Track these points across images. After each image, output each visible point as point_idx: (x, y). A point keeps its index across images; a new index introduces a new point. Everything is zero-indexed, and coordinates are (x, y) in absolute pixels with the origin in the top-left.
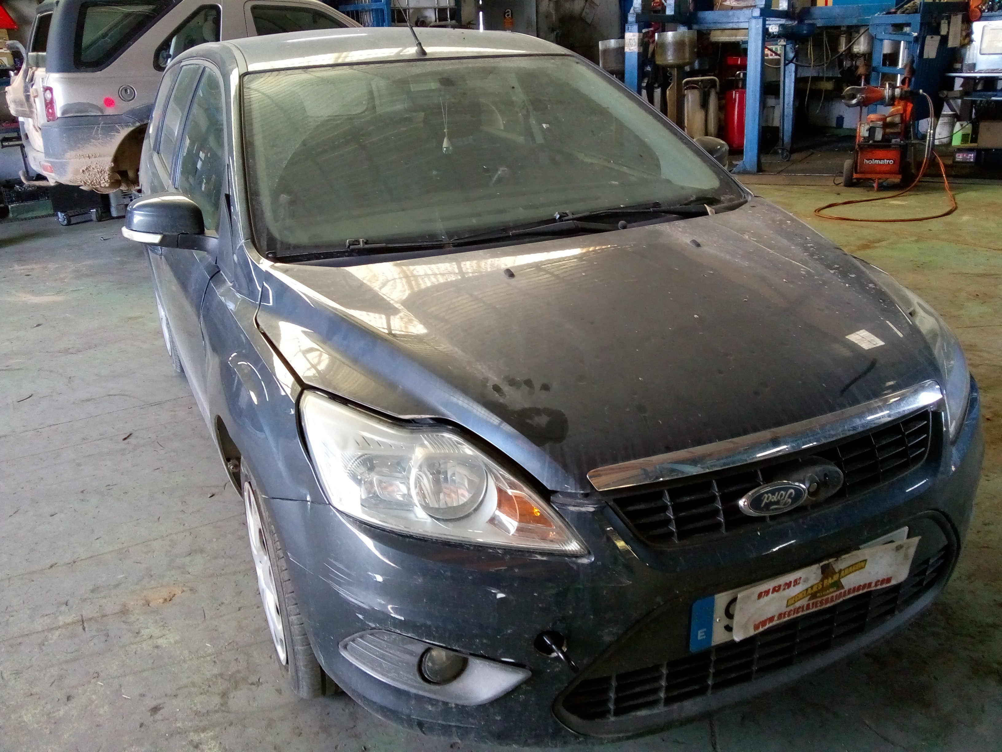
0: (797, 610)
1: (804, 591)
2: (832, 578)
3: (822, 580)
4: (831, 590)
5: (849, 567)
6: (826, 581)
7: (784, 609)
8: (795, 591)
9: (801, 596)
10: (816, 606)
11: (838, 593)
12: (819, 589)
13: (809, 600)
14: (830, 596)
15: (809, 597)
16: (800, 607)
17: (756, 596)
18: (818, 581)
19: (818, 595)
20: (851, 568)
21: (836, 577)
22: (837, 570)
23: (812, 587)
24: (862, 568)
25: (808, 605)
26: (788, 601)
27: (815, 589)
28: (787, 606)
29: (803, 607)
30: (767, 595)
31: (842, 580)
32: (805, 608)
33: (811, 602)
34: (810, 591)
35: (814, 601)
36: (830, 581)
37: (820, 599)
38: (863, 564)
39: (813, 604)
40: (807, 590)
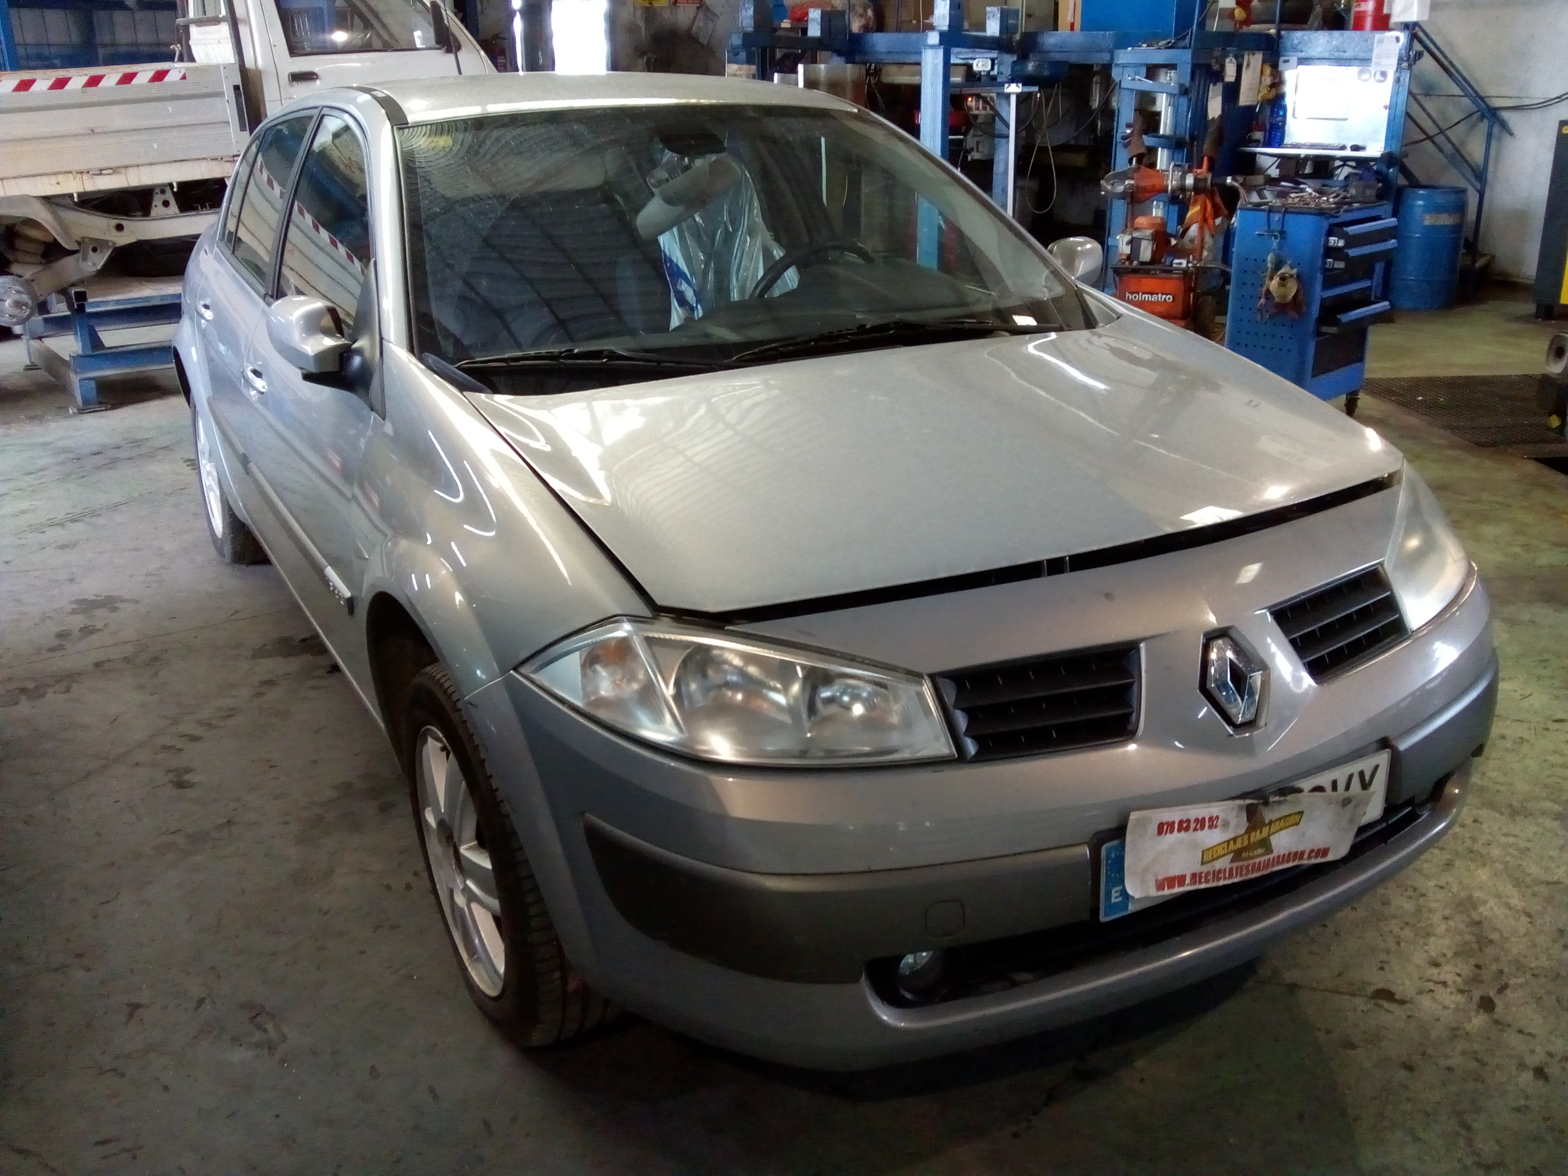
0: (1217, 874)
1: (1225, 842)
2: (1261, 833)
3: (1249, 831)
4: (1260, 851)
5: (1280, 819)
6: (1253, 834)
7: (1197, 868)
8: (1212, 837)
9: (1221, 852)
10: (1241, 875)
11: (1266, 857)
12: (1246, 843)
13: (1232, 861)
14: (1257, 860)
15: (1232, 855)
16: (1220, 871)
17: (1154, 828)
18: (1243, 832)
19: (1244, 855)
20: (1282, 821)
21: (1265, 831)
22: (1267, 821)
23: (1234, 840)
24: (1297, 824)
25: (1231, 870)
26: (1203, 852)
27: (1239, 845)
28: (1203, 863)
29: (1225, 870)
30: (1172, 832)
31: (1272, 838)
32: (1227, 875)
33: (1235, 865)
34: (1232, 847)
35: (1240, 864)
36: (1256, 836)
37: (1246, 863)
38: (1297, 817)
39: (1237, 868)
40: (1228, 842)
